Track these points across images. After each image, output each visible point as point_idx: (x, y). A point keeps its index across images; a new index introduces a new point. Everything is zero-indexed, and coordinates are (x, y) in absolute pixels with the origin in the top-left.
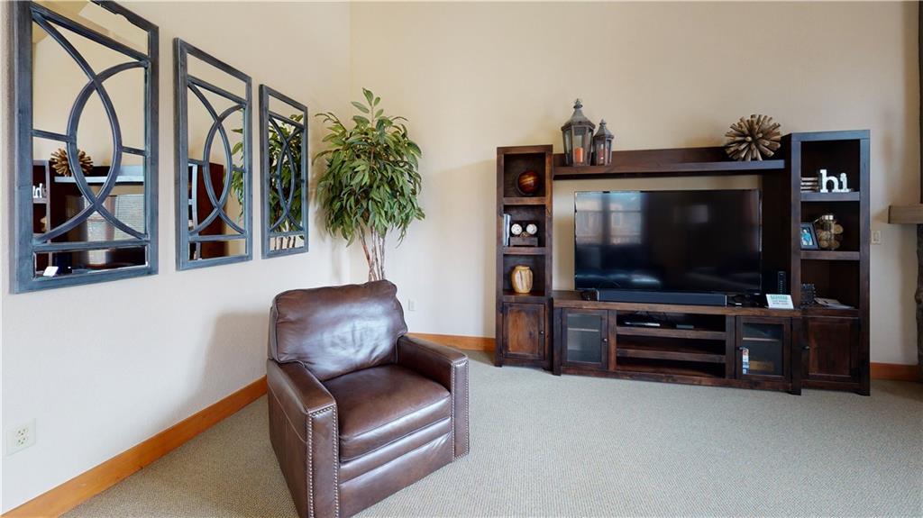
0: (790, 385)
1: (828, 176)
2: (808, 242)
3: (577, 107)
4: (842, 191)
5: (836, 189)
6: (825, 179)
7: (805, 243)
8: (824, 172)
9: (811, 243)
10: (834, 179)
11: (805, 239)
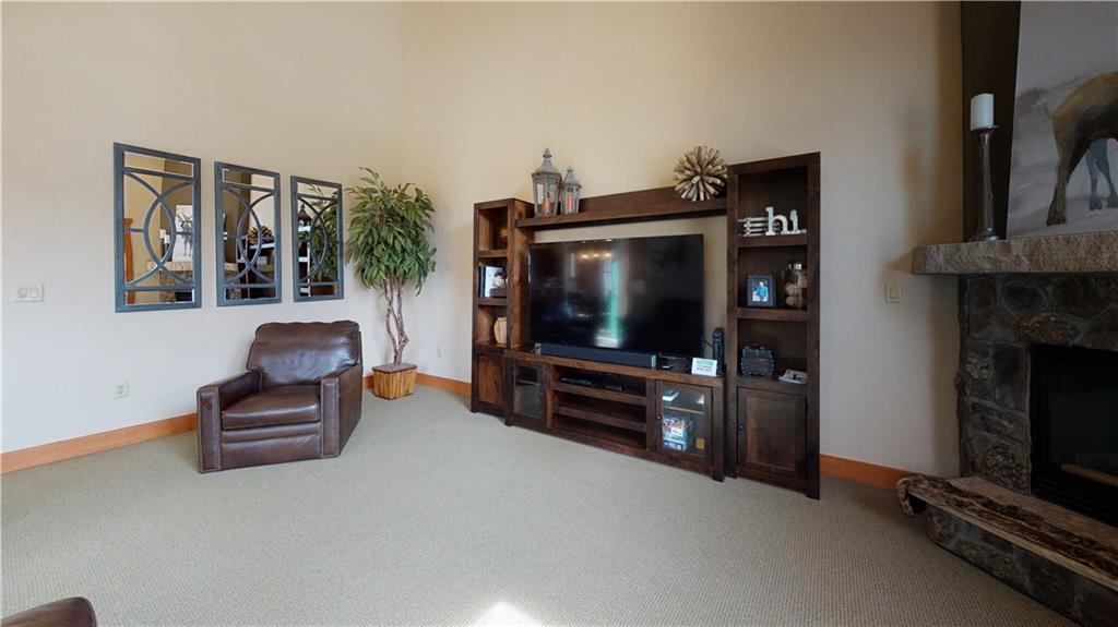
0: (711, 468)
1: (775, 214)
2: (762, 298)
3: (547, 156)
4: (793, 233)
5: (785, 231)
6: (771, 218)
7: (756, 298)
8: (770, 210)
9: (765, 299)
10: (783, 219)
11: (758, 294)
